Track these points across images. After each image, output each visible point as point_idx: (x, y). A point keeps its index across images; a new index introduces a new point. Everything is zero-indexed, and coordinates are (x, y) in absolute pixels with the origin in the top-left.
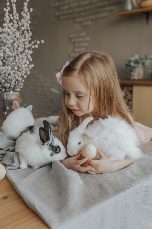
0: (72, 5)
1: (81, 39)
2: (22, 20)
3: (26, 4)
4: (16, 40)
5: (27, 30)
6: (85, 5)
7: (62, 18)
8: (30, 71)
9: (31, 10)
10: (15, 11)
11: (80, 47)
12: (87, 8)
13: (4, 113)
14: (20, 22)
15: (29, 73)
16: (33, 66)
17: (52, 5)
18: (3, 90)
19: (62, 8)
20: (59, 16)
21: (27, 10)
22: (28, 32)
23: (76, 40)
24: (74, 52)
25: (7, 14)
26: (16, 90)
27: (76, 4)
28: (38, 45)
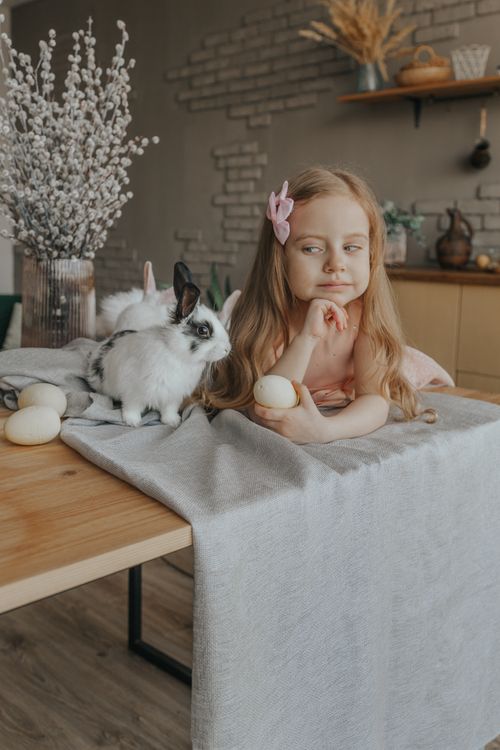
0: (223, 76)
1: (246, 161)
2: (109, 86)
3: (120, 48)
4: (92, 130)
5: (121, 108)
6: (256, 77)
7: (195, 106)
8: (122, 209)
9: (133, 62)
10: (92, 65)
11: (240, 180)
12: (261, 83)
13: (53, 312)
14: (104, 90)
15: (119, 214)
16: (130, 195)
17: (172, 75)
18: (55, 254)
19: (196, 83)
20: (188, 101)
21: (122, 62)
22: (124, 113)
23: (233, 162)
24: (226, 193)
25: (76, 67)
26: (87, 254)
27: (236, 73)
28: (143, 148)
